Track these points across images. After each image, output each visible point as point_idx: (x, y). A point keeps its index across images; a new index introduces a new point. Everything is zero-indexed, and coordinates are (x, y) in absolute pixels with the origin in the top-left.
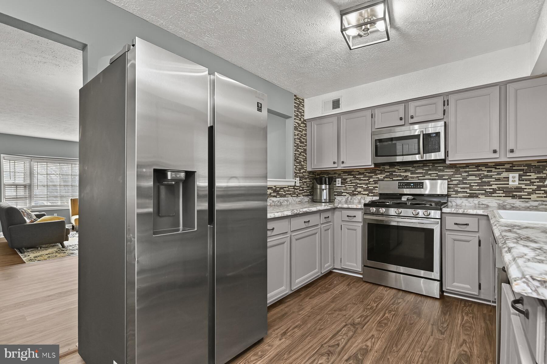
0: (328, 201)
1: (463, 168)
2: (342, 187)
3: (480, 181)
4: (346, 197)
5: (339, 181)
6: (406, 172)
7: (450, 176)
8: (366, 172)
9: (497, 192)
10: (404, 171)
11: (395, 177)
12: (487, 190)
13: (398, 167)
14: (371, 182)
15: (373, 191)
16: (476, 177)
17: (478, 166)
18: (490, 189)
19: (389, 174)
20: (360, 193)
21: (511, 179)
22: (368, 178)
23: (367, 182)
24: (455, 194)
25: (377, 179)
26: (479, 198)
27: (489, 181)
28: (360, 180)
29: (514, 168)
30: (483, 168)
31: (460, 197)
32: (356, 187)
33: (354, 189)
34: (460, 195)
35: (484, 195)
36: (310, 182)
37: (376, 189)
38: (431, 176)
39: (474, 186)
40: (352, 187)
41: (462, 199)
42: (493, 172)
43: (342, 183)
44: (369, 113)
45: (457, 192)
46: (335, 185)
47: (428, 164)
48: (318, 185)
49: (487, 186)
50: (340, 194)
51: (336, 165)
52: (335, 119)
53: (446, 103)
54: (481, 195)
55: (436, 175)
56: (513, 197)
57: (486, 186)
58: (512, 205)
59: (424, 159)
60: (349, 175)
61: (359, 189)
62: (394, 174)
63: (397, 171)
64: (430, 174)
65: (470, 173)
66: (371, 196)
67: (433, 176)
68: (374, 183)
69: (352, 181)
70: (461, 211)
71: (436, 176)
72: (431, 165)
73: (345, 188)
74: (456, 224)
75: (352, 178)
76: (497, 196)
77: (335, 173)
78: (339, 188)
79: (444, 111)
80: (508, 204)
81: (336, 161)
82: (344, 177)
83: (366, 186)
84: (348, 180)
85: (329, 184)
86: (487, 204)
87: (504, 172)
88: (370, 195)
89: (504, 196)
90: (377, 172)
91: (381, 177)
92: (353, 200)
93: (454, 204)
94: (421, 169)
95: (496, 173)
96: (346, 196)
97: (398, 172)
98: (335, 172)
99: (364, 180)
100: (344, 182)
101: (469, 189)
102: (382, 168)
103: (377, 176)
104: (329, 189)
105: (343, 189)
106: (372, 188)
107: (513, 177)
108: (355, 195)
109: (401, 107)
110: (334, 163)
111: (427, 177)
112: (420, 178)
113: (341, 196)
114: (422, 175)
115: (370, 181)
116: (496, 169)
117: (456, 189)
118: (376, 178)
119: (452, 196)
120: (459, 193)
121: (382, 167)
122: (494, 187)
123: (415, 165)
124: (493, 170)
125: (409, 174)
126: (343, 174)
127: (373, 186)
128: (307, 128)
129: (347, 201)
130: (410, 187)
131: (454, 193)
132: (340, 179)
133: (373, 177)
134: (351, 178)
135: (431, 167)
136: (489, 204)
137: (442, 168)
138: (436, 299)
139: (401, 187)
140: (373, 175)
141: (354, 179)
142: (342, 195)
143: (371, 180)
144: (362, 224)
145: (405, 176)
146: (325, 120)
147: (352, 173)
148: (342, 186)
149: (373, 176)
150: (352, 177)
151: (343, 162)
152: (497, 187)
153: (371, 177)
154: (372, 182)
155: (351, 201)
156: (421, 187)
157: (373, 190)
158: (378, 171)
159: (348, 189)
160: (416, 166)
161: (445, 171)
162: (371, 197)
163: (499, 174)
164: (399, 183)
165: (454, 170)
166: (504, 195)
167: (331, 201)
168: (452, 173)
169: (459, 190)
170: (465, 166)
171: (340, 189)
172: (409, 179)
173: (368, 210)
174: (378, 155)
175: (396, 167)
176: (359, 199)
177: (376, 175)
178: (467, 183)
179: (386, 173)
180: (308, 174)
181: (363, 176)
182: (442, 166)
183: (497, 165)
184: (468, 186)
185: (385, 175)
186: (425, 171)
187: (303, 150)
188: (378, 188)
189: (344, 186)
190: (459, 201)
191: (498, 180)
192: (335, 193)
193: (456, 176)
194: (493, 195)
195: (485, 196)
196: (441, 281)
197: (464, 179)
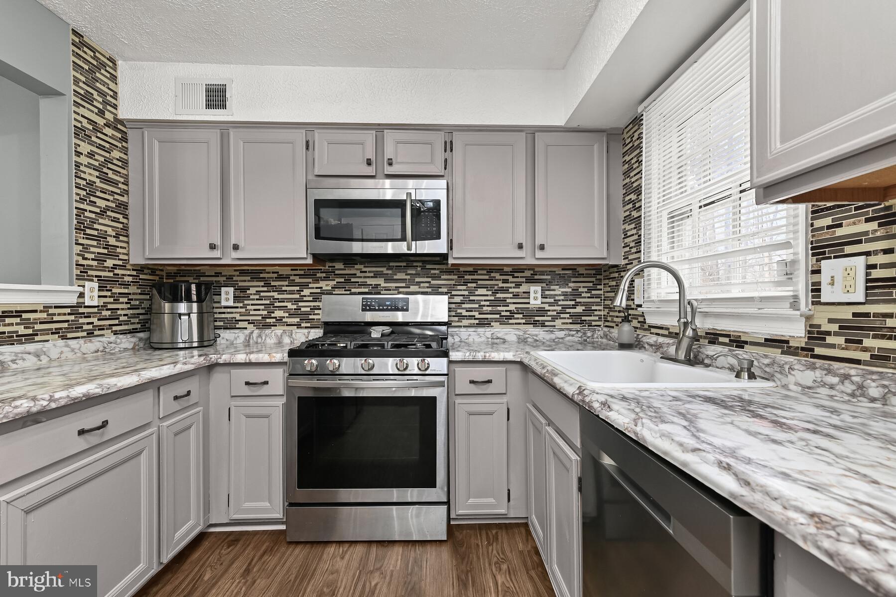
0: (195, 345)
1: (471, 273)
2: (237, 307)
3: (492, 298)
4: (247, 332)
5: (227, 293)
6: (377, 277)
7: (451, 287)
8: (295, 275)
9: (516, 316)
10: (372, 275)
11: (355, 288)
12: (503, 314)
13: (361, 267)
14: (305, 296)
15: (311, 317)
16: (487, 290)
17: (491, 270)
18: (506, 311)
19: (342, 280)
20: (280, 320)
21: (532, 295)
22: (298, 288)
23: (297, 296)
24: (458, 321)
25: (319, 291)
26: (492, 326)
27: (504, 298)
28: (281, 292)
29: (536, 277)
30: (498, 276)
31: (464, 327)
32: (271, 307)
33: (265, 313)
34: (465, 322)
35: (498, 321)
36: (140, 294)
37: (316, 312)
38: (419, 287)
39: (484, 306)
40: (262, 307)
41: (469, 330)
42: (511, 282)
43: (236, 298)
44: (300, 137)
45: (461, 317)
46: (219, 302)
47: (415, 264)
48: (167, 305)
49: (503, 306)
50: (231, 325)
51: (217, 254)
52: (214, 136)
53: (449, 146)
54: (496, 321)
55: (427, 285)
56: (535, 324)
57: (500, 306)
58: (535, 337)
59: (413, 251)
60: (253, 279)
61: (278, 313)
62: (353, 280)
63: (359, 274)
64: (419, 283)
65: (480, 282)
66: (306, 327)
67: (424, 287)
68: (311, 299)
69: (262, 294)
70: (480, 356)
71: (428, 287)
72: (420, 266)
73: (243, 310)
74: (472, 382)
75: (262, 286)
76: (516, 324)
77: (218, 274)
78: (229, 310)
79: (446, 160)
80: (530, 337)
81: (218, 242)
82: (240, 284)
83: (295, 307)
84: (252, 290)
85: (200, 301)
86: (503, 337)
87: (523, 282)
88: (303, 325)
89: (524, 324)
90: (319, 275)
91: (327, 285)
92: (264, 338)
93: (457, 339)
94: (404, 272)
95: (513, 285)
96: (246, 328)
97: (360, 277)
98: (218, 269)
99: (292, 292)
100: (241, 295)
101: (478, 311)
102: (329, 267)
103: (319, 283)
104: (200, 313)
105: (237, 313)
106: (308, 309)
107: (535, 292)
108: (269, 326)
109: (369, 137)
110: (213, 247)
111: (413, 288)
112: (401, 290)
113: (232, 331)
114: (403, 285)
115: (302, 294)
116: (514, 277)
117: (459, 311)
118: (317, 288)
119: (453, 324)
120: (464, 319)
121: (328, 264)
122: (512, 307)
123: (391, 264)
124: (511, 279)
125: (381, 281)
126: (238, 276)
127: (311, 306)
128: (130, 145)
129: (249, 341)
130: (385, 308)
131: (456, 319)
132: (231, 290)
133: (311, 285)
134: (259, 286)
135: (419, 269)
136: (506, 337)
137: (437, 272)
138: (441, 542)
139: (368, 308)
140: (310, 280)
141: (265, 289)
142: (237, 326)
143: (306, 292)
144: (283, 400)
145: (375, 285)
146: (185, 134)
147: (262, 275)
148: (237, 305)
149: (310, 283)
150: (262, 284)
151: (236, 247)
152: (516, 308)
153: (306, 286)
154: (308, 296)
155: (259, 340)
156: (405, 308)
157: (311, 314)
158: (321, 272)
159: (251, 313)
160: (394, 266)
161: (442, 277)
162: (306, 331)
163: (518, 285)
164: (363, 299)
165: (456, 277)
166: (524, 321)
167: (206, 344)
168: (453, 282)
169: (464, 313)
170: (471, 269)
171: (232, 313)
172: (382, 292)
173: (299, 366)
174: (322, 235)
175: (356, 267)
176: (279, 334)
177: (317, 280)
178: (474, 300)
179: (337, 278)
180: (134, 273)
181: (286, 283)
182: (438, 269)
183: (517, 270)
184: (477, 306)
185: (335, 283)
186: (408, 277)
187: (114, 205)
188: (320, 309)
189: (241, 305)
190: (464, 333)
191: (516, 296)
192: (216, 324)
193: (459, 287)
194: (511, 321)
195: (500, 324)
196: (448, 503)
197: (472, 293)
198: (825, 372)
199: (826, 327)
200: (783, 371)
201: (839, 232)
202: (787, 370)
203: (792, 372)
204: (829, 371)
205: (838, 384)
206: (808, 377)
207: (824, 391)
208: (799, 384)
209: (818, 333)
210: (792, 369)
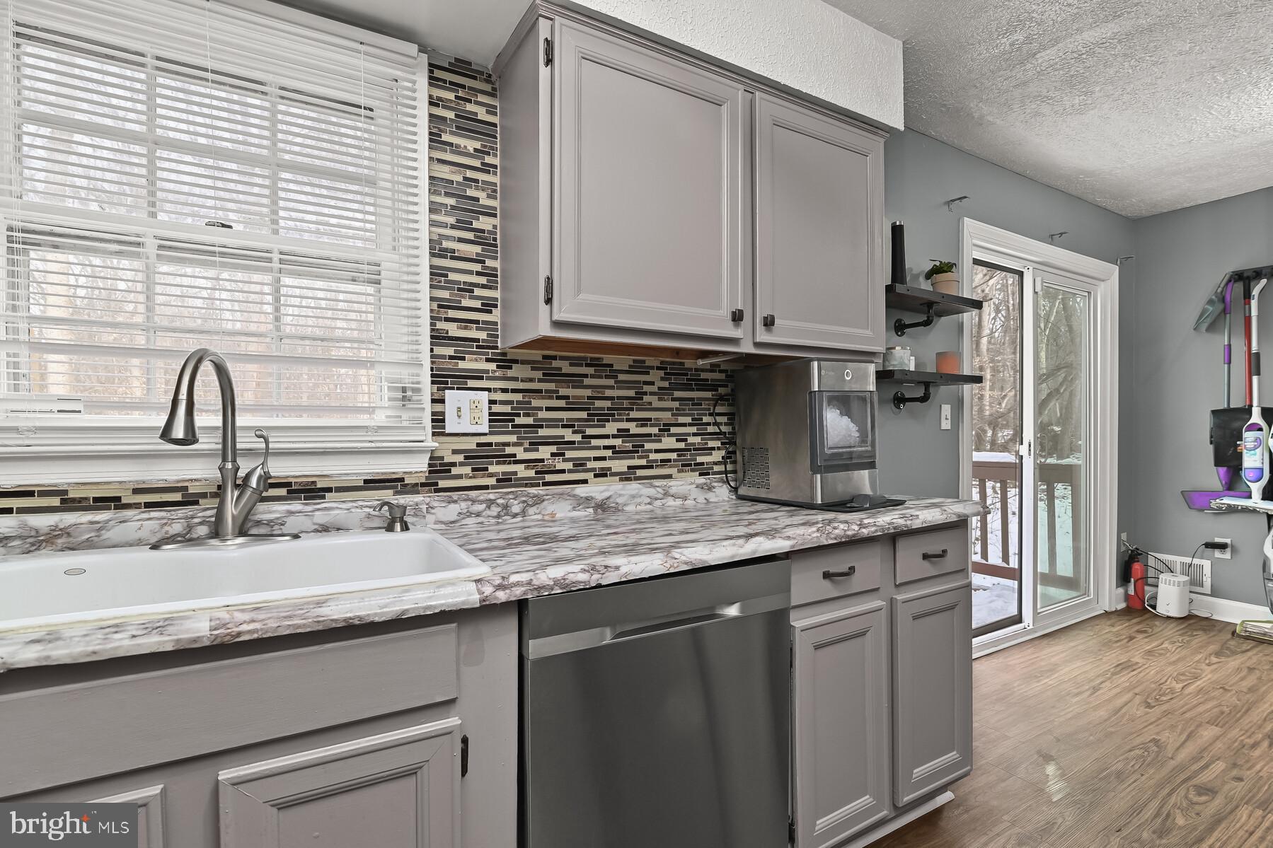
198: (470, 503)
199: (449, 458)
200: (419, 513)
201: (462, 365)
202: (425, 511)
203: (433, 511)
204: (474, 501)
205: (485, 510)
206: (451, 512)
207: (471, 521)
208: (441, 522)
209: (441, 465)
210: (432, 508)
